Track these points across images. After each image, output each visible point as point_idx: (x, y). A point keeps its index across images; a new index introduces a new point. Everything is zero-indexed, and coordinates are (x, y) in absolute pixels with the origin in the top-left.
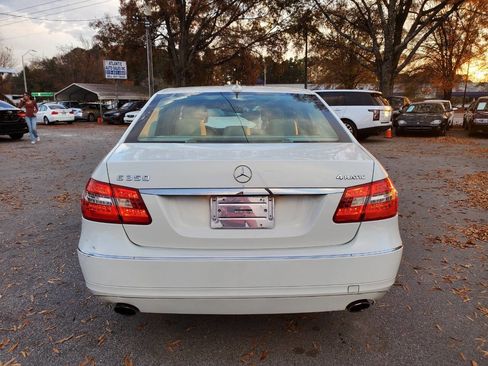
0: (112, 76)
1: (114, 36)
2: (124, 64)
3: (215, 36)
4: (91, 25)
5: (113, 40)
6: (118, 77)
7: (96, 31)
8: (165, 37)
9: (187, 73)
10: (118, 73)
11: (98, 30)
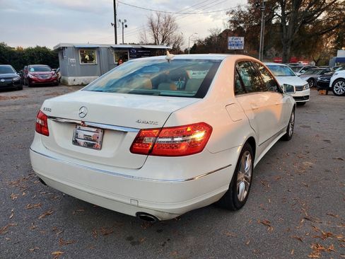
0: (233, 48)
1: (242, 19)
2: (242, 39)
3: (323, 10)
4: (227, 13)
5: (241, 22)
6: (237, 48)
7: (230, 17)
8: (279, 16)
9: (292, 43)
10: (238, 45)
11: (232, 16)
